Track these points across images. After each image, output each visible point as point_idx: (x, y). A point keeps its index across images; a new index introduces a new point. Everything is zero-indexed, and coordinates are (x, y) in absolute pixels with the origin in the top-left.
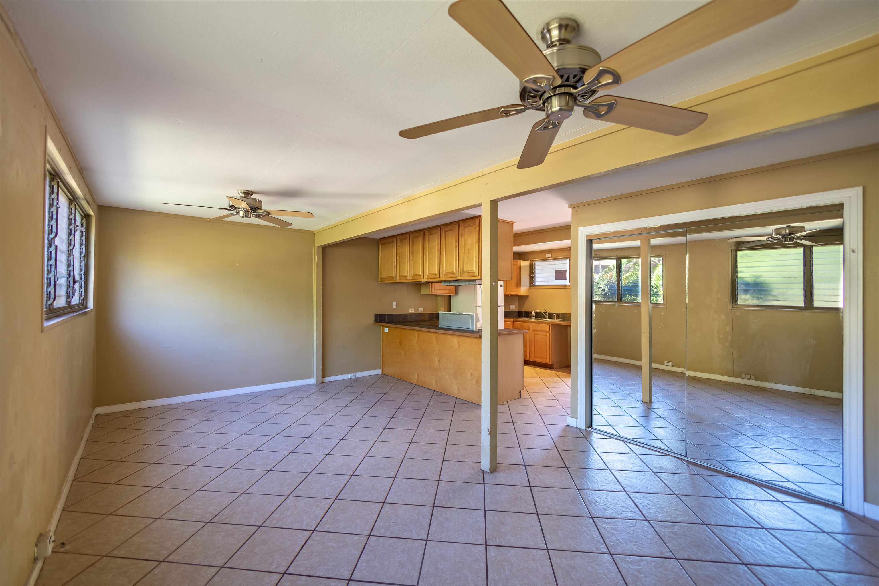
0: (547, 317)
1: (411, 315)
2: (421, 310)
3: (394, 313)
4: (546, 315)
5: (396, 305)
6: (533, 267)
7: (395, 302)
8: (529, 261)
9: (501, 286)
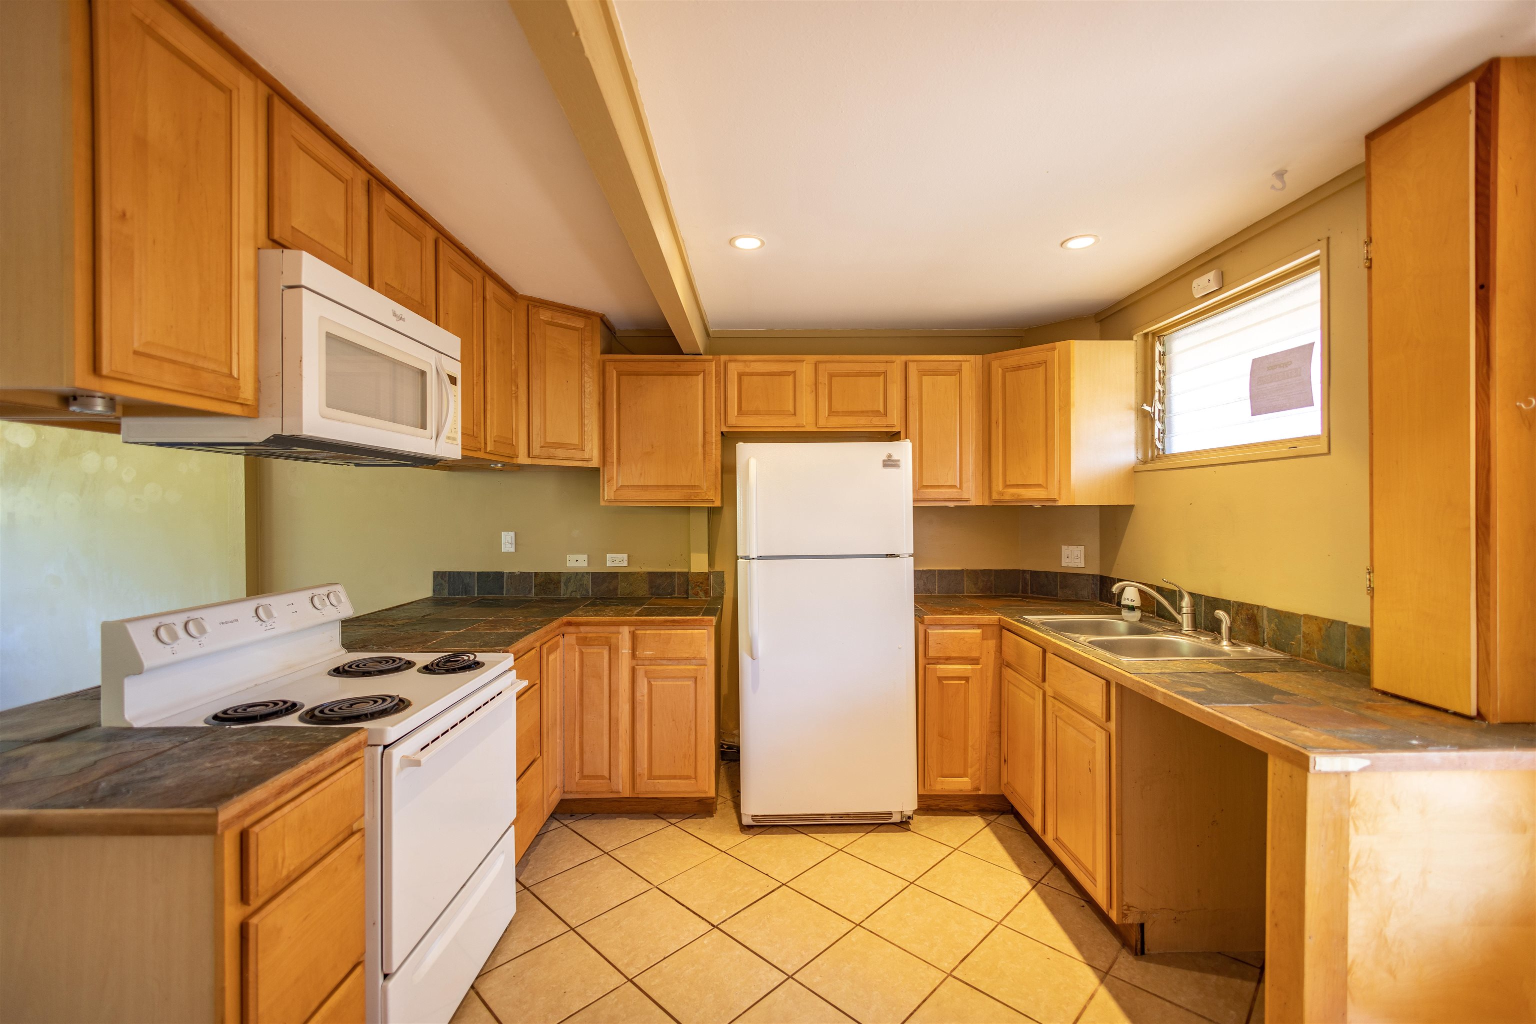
0: (1186, 620)
1: (576, 576)
2: (616, 561)
3: (506, 570)
4: (1180, 613)
5: (514, 542)
6: (1158, 367)
7: (512, 534)
8: (1135, 338)
9: (890, 463)
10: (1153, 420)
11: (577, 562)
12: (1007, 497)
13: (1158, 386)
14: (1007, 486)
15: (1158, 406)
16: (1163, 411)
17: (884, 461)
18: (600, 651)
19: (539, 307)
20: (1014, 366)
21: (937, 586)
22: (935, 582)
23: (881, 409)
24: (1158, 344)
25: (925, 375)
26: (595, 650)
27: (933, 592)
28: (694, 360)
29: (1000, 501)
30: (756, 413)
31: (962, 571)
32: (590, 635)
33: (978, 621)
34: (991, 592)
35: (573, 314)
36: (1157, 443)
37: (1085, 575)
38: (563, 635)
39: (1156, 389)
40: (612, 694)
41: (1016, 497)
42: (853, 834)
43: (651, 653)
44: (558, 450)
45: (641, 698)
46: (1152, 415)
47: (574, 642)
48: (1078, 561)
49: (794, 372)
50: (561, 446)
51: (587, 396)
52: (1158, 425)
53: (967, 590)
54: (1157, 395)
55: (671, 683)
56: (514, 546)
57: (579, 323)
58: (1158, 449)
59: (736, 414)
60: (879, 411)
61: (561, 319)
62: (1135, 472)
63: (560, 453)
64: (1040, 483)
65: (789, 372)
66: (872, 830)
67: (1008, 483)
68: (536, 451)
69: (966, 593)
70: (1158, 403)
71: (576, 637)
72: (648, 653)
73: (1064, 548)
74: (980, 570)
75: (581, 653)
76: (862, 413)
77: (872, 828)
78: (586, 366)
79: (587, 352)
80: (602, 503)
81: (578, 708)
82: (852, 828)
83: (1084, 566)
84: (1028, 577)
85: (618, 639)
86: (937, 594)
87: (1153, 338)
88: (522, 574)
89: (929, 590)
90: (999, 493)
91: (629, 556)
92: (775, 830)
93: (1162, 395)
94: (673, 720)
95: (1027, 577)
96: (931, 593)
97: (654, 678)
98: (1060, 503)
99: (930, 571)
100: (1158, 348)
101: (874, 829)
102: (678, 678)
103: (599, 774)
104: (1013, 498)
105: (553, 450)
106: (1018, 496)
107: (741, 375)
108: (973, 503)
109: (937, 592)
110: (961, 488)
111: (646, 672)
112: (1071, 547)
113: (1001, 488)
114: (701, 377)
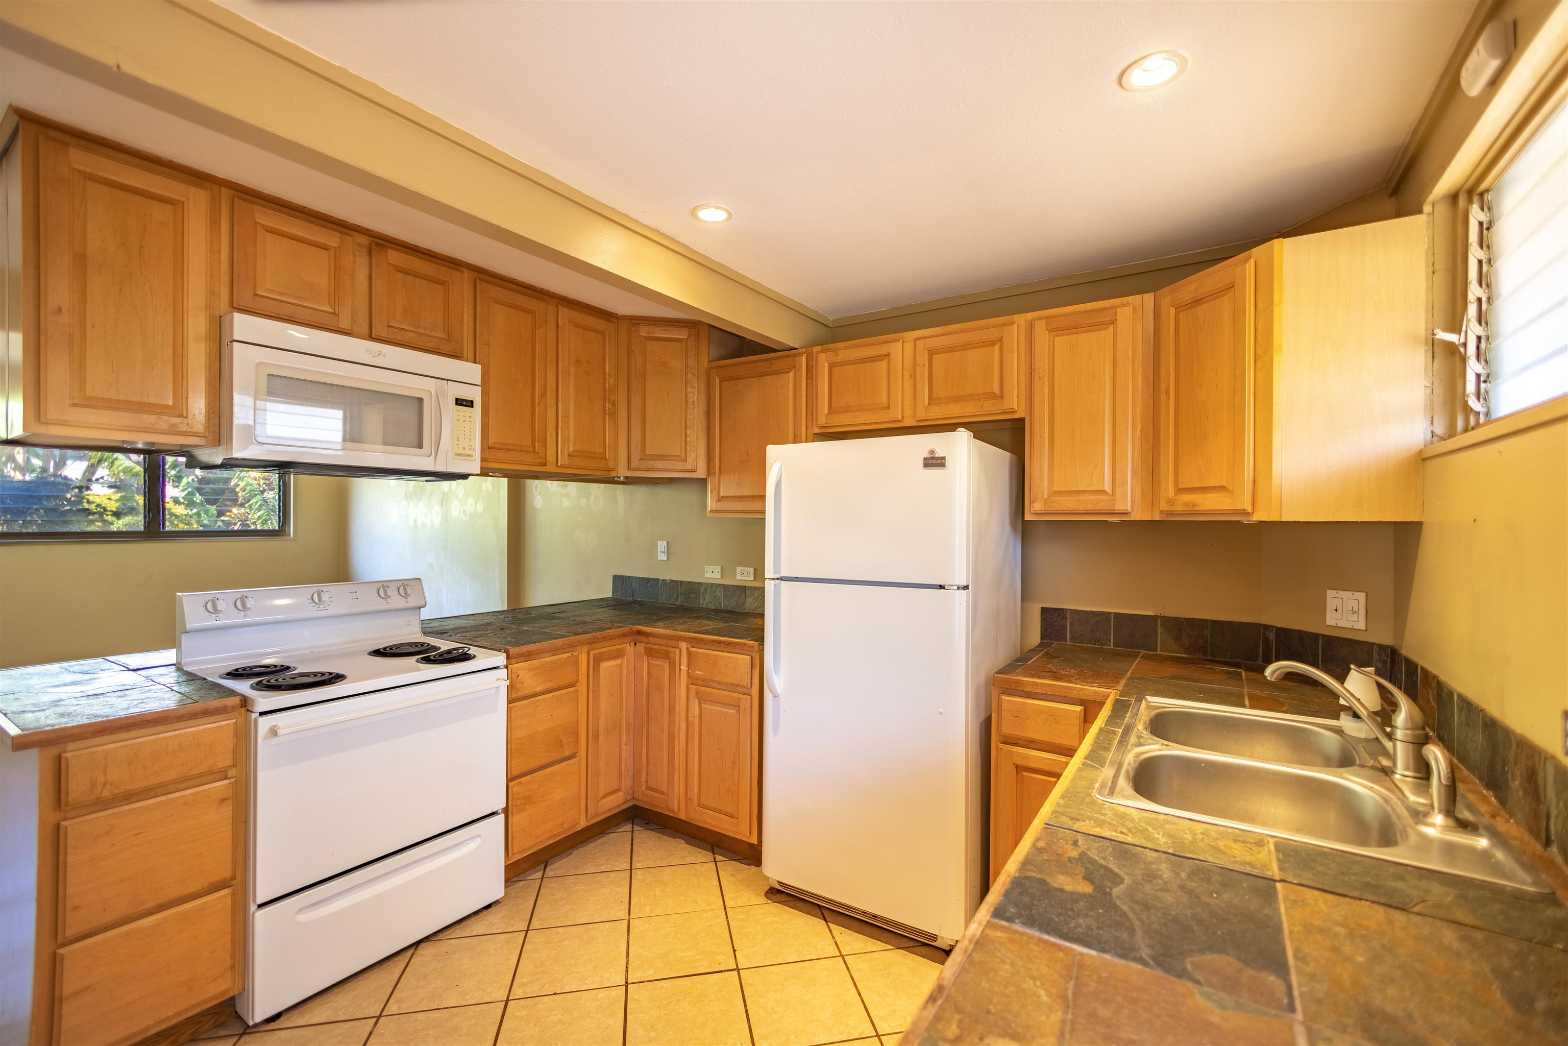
1: (712, 587)
2: (744, 575)
3: (661, 578)
4: (1391, 736)
5: (666, 551)
6: (1475, 254)
7: (665, 543)
8: (1427, 208)
9: (934, 462)
10: (1464, 359)
11: (712, 574)
12: (1179, 508)
13: (1475, 291)
14: (1180, 491)
15: (1474, 329)
16: (1488, 338)
17: (925, 459)
18: (662, 663)
19: (639, 324)
20: (1191, 301)
21: (1112, 637)
22: (1110, 630)
23: (996, 390)
24: (1475, 208)
25: (1058, 336)
26: (659, 663)
27: (1105, 644)
28: (787, 356)
29: (1171, 514)
30: (847, 410)
31: (1154, 618)
32: (655, 647)
33: (1076, 692)
34: (1205, 654)
35: (675, 326)
36: (1473, 403)
37: (1366, 643)
38: (635, 644)
39: (1471, 297)
40: (672, 709)
41: (1190, 508)
42: (879, 942)
43: (701, 673)
44: (657, 462)
45: (692, 719)
46: (1462, 350)
47: (642, 651)
48: (1354, 617)
49: (888, 355)
50: (662, 457)
51: (690, 406)
52: (1473, 367)
53: (1161, 647)
54: (1472, 310)
55: (718, 708)
56: (666, 554)
57: (683, 334)
58: (1478, 414)
59: (826, 412)
60: (993, 393)
61: (659, 333)
62: (1424, 460)
63: (659, 464)
64: (1224, 484)
65: (882, 356)
66: (908, 947)
67: (1181, 486)
68: (635, 463)
69: (1161, 651)
70: (1474, 324)
71: (645, 647)
72: (698, 672)
73: (1330, 593)
74: (1186, 619)
75: (649, 663)
76: (971, 397)
77: (912, 944)
78: (690, 376)
79: (691, 362)
80: (708, 515)
81: (645, 718)
82: (886, 935)
83: (1364, 629)
84: (1272, 636)
85: (675, 654)
86: (1112, 647)
87: (1470, 201)
88: (672, 581)
89: (1098, 641)
90: (1171, 502)
91: (755, 570)
92: (800, 904)
93: (1484, 307)
94: (719, 749)
95: (1271, 638)
96: (1102, 645)
97: (705, 700)
98: (1256, 517)
99: (1102, 613)
100: (1476, 215)
101: (913, 947)
102: (725, 704)
103: (659, 788)
104: (1187, 509)
105: (652, 462)
106: (1194, 506)
107: (831, 367)
108: (1136, 516)
109: (1112, 644)
110: (1113, 494)
111: (696, 692)
112: (1342, 594)
113: (1171, 493)
114: (791, 374)
